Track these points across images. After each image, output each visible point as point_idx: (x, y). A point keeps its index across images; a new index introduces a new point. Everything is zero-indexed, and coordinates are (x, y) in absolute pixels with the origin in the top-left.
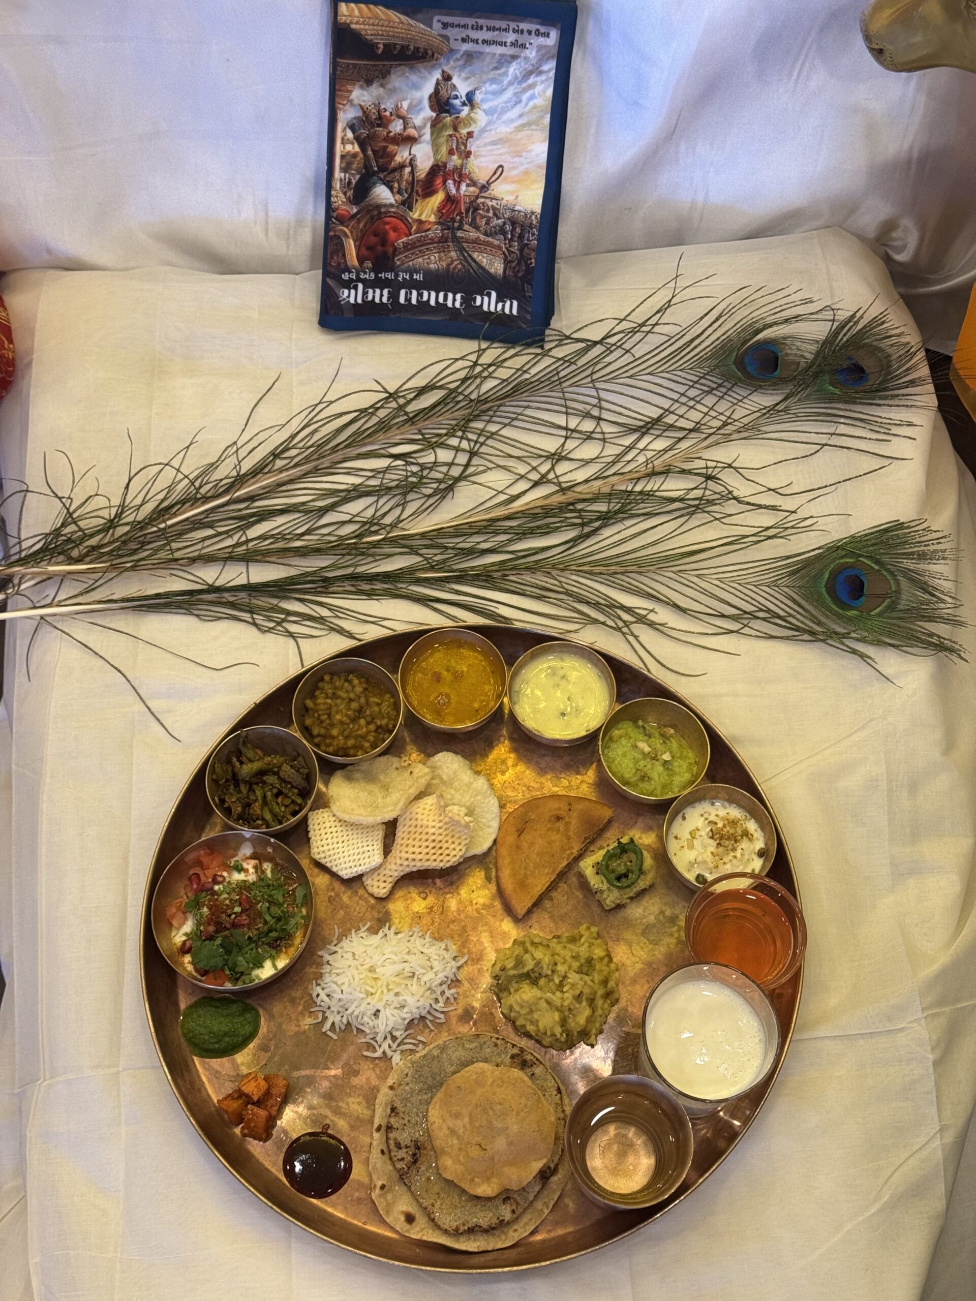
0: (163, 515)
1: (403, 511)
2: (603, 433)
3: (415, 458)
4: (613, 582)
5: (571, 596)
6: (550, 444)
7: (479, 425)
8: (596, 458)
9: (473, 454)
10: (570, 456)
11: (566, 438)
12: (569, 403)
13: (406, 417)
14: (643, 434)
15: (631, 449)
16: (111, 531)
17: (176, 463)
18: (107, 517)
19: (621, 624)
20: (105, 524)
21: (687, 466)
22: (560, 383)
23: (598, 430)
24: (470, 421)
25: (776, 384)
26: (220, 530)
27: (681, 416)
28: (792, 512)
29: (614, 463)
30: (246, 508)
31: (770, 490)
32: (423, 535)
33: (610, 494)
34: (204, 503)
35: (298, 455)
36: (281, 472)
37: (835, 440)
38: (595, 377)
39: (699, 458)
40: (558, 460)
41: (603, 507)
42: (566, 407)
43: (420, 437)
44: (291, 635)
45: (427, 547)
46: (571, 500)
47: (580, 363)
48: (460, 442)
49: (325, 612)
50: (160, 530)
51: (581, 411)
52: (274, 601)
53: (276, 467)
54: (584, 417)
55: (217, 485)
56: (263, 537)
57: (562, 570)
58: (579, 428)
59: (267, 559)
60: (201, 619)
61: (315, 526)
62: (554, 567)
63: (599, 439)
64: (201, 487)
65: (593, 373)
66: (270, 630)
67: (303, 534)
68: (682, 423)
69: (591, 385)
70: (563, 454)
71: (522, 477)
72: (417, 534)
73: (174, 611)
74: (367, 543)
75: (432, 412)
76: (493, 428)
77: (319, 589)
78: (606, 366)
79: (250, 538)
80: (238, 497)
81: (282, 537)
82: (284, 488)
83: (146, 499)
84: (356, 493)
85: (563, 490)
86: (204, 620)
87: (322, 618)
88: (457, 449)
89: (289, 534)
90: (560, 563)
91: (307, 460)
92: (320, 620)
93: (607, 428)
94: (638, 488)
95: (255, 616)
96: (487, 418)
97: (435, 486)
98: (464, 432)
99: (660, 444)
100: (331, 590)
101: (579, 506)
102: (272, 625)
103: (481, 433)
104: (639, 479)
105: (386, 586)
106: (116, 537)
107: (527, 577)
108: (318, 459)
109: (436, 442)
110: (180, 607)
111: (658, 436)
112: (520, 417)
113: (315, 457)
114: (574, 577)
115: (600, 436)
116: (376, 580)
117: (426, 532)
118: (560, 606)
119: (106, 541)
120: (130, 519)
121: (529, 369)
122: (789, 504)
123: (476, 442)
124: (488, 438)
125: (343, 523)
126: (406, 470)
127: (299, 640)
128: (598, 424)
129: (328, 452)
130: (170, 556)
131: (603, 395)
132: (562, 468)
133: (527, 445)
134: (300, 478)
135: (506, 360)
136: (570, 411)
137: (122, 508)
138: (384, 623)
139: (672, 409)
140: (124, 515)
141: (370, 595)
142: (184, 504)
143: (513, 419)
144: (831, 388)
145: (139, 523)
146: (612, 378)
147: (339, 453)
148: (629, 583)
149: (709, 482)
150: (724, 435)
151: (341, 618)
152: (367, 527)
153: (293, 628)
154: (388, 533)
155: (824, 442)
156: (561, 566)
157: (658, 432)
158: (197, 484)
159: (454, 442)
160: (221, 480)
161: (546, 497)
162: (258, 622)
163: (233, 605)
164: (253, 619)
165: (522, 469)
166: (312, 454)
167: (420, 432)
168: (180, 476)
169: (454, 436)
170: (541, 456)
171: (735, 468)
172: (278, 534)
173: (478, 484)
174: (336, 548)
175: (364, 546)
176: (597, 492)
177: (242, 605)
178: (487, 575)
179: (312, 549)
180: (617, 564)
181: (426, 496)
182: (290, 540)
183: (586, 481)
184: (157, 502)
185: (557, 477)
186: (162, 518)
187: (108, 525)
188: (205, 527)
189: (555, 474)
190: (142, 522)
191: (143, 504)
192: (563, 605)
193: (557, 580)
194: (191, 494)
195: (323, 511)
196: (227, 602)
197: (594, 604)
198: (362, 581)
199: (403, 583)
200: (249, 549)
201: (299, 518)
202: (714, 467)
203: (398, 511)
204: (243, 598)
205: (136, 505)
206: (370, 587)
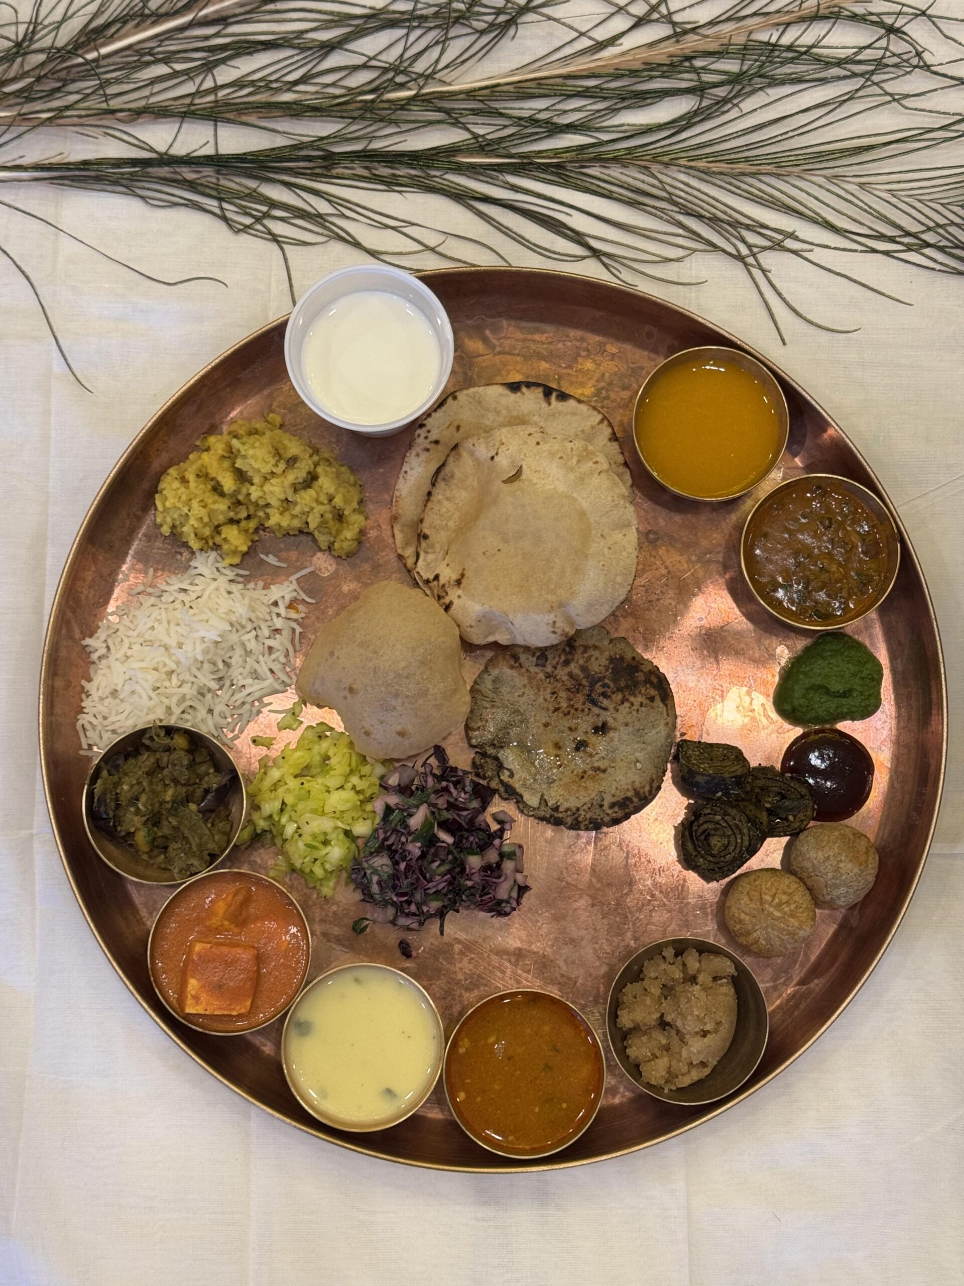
0: (94, 40)
1: (442, 53)
4: (738, 188)
5: (676, 204)
16: (19, 60)
18: (13, 37)
19: (744, 251)
20: (9, 49)
21: (860, 9)
26: (179, 67)
30: (217, 35)
32: (470, 94)
33: (745, 47)
34: (154, 24)
41: (732, 66)
44: (275, 238)
45: (475, 112)
46: (688, 52)
49: (323, 207)
50: (87, 62)
52: (252, 184)
56: (238, 84)
57: (667, 165)
59: (244, 118)
60: (147, 203)
61: (314, 71)
62: (655, 158)
66: (246, 229)
67: (296, 83)
72: (461, 92)
73: (109, 188)
74: (389, 101)
77: (318, 171)
79: (219, 83)
80: (206, 16)
81: (266, 85)
83: (69, 14)
85: (679, 35)
86: (152, 205)
87: (320, 216)
89: (276, 81)
90: (664, 154)
92: (317, 218)
94: (786, 40)
95: (225, 205)
97: (490, 18)
100: (334, 172)
101: (698, 63)
102: (248, 221)
104: (788, 24)
105: (413, 172)
106: (27, 68)
107: (615, 172)
110: (116, 183)
114: (682, 177)
116: (401, 163)
117: (475, 90)
118: (661, 218)
119: (11, 74)
120: (47, 42)
125: (355, 68)
127: (284, 246)
130: (104, 106)
137: (35, 25)
138: (409, 230)
140: (37, 37)
141: (391, 184)
142: (125, 24)
145: (59, 50)
148: (760, 190)
149: (892, 36)
151: (347, 218)
152: (390, 75)
153: (279, 228)
154: (421, 88)
156: (666, 159)
161: (650, 45)
162: (229, 215)
163: (192, 186)
164: (222, 209)
171: (930, 17)
172: (260, 80)
173: (554, 20)
174: (344, 107)
175: (386, 105)
176: (726, 41)
177: (207, 187)
178: (558, 166)
179: (308, 106)
180: (747, 160)
181: (477, 31)
182: (278, 90)
183: (712, 23)
184: (85, 19)
185: (670, 14)
186: (92, 44)
187: (14, 50)
188: (157, 61)
189: (668, 9)
190: (63, 48)
191: (65, 19)
192: (665, 217)
193: (658, 179)
194: (136, 9)
195: (329, 47)
196: (185, 180)
197: (709, 219)
198: (379, 162)
199: (437, 169)
200: (216, 101)
201: (292, 56)
202: (900, 13)
203: (435, 52)
204: (208, 173)
205: (54, 23)
206: (390, 171)
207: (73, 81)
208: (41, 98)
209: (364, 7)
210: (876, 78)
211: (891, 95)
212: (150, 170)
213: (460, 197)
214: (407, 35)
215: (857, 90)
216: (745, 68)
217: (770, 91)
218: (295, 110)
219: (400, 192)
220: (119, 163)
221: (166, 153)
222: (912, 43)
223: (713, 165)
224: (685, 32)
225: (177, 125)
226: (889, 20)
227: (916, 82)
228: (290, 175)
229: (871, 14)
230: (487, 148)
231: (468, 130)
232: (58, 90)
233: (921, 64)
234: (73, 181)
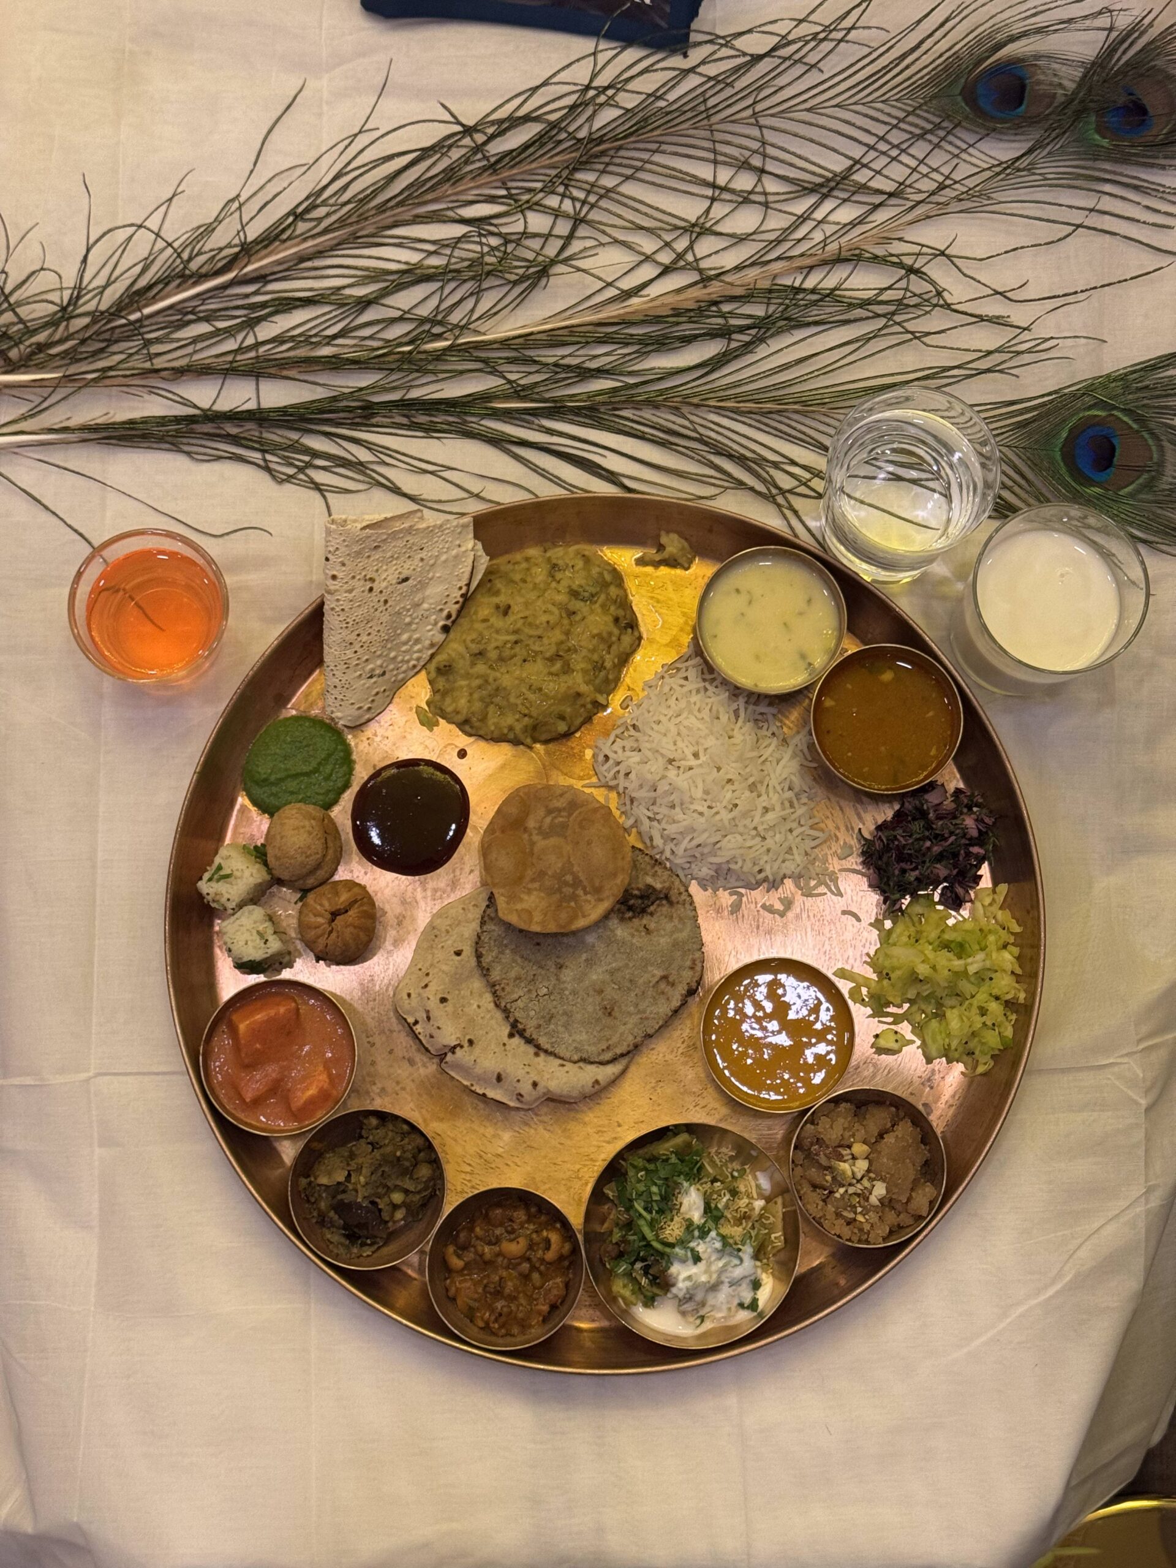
0: (137, 302)
1: (476, 304)
2: (765, 194)
3: (496, 226)
4: (768, 426)
5: (708, 444)
6: (690, 209)
7: (590, 177)
8: (754, 233)
9: (578, 221)
10: (719, 228)
11: (713, 199)
12: (720, 147)
13: (485, 163)
14: (825, 197)
15: (805, 220)
16: (64, 323)
17: (153, 223)
18: (58, 301)
19: (774, 490)
20: (56, 313)
21: (880, 251)
22: (708, 117)
23: (759, 189)
24: (575, 170)
25: (1017, 127)
26: (221, 325)
27: (879, 172)
28: (1025, 329)
29: (778, 242)
30: (256, 293)
31: (997, 293)
32: (505, 343)
33: (770, 291)
34: (195, 284)
35: (328, 215)
36: (305, 240)
37: (1094, 220)
38: (759, 107)
39: (900, 239)
40: (699, 234)
41: (759, 311)
42: (715, 152)
43: (503, 192)
44: (317, 487)
45: (510, 361)
46: (714, 297)
47: (739, 85)
48: (561, 202)
49: (363, 455)
50: (131, 323)
51: (736, 159)
52: (294, 436)
53: (298, 232)
54: (740, 168)
55: (214, 257)
56: (278, 340)
57: (697, 406)
58: (732, 186)
59: (285, 373)
60: (193, 458)
61: (352, 325)
62: (685, 400)
63: (760, 203)
64: (190, 259)
65: (755, 103)
66: (289, 479)
67: (335, 337)
68: (878, 183)
69: (753, 121)
70: (708, 225)
71: (648, 258)
72: (495, 341)
73: (155, 446)
74: (425, 352)
75: (523, 156)
76: (609, 182)
77: (358, 420)
78: (775, 92)
79: (260, 339)
80: (245, 274)
81: (306, 340)
82: (309, 264)
83: (112, 279)
84: (412, 276)
85: (705, 280)
86: (197, 460)
87: (361, 464)
88: (557, 214)
89: (315, 335)
90: (695, 395)
91: (342, 222)
92: (359, 466)
93: (772, 186)
94: (809, 284)
95: (269, 457)
96: (601, 167)
97: (521, 271)
98: (567, 186)
99: (846, 214)
100: (374, 421)
101: (726, 308)
102: (291, 471)
103: (591, 189)
104: (811, 268)
105: (451, 419)
106: (72, 330)
107: (648, 414)
108: (357, 222)
109: (528, 202)
110: (161, 439)
111: (845, 200)
112: (648, 166)
113: (354, 219)
114: (712, 417)
115: (761, 199)
116: (438, 410)
117: (508, 339)
118: (692, 458)
119: (57, 337)
120: (91, 307)
121: (665, 93)
122: (1019, 316)
123: (584, 202)
124: (601, 197)
125: (393, 321)
126: (481, 243)
127: (327, 494)
128: (759, 180)
129: (373, 212)
130: (148, 365)
131: (769, 136)
132: (705, 246)
133: (657, 209)
134: (332, 249)
135: (632, 78)
136: (720, 158)
137: (79, 291)
138: (447, 474)
139: (865, 161)
140: (81, 302)
141: (429, 430)
142: (167, 284)
143: (638, 169)
144: (1097, 137)
145: (102, 313)
146: (783, 112)
147: (388, 214)
148: (790, 427)
149: (912, 276)
150: (938, 204)
151: (388, 464)
152: (427, 327)
153: (320, 477)
154: (457, 338)
155: (1078, 222)
156: (695, 400)
157: (845, 195)
158: (185, 256)
159: (553, 201)
160: (221, 249)
161: (679, 291)
162: (272, 466)
163: (235, 440)
164: (265, 460)
165: (648, 245)
166: (349, 214)
167: (504, 185)
168: (160, 244)
169: (553, 192)
170: (676, 228)
171: (948, 257)
172: (300, 335)
173: (583, 271)
174: (382, 359)
175: (423, 356)
176: (752, 286)
177: (251, 440)
178: (592, 408)
179: (347, 359)
180: (774, 400)
181: (510, 282)
182: (317, 345)
183: (738, 268)
184: (128, 282)
185: (697, 260)
186: (135, 305)
187: (60, 314)
188: (199, 320)
189: (694, 255)
190: (107, 311)
191: (108, 284)
192: (697, 457)
193: (688, 419)
194: (177, 270)
195: (365, 303)
196: (229, 435)
197: (738, 458)
198: (417, 410)
199: (473, 415)
200: (257, 357)
201: (330, 312)
202: (919, 254)
203: (469, 304)
204: (251, 429)
205: (98, 287)
206: (428, 418)
207: (117, 341)
208: (86, 358)
209: (399, 262)
210: (897, 318)
211: (912, 333)
212: (194, 426)
213: (497, 441)
214: (442, 288)
215: (879, 330)
216: (770, 311)
217: (795, 332)
218: (336, 364)
219: (438, 438)
220: (163, 421)
221: (209, 410)
222: (932, 282)
223: (741, 405)
224: (710, 279)
225: (221, 381)
226: (908, 261)
227: (936, 321)
228: (332, 426)
229: (892, 255)
230: (522, 394)
231: (504, 378)
232: (102, 350)
233: (941, 302)
234: (119, 440)
